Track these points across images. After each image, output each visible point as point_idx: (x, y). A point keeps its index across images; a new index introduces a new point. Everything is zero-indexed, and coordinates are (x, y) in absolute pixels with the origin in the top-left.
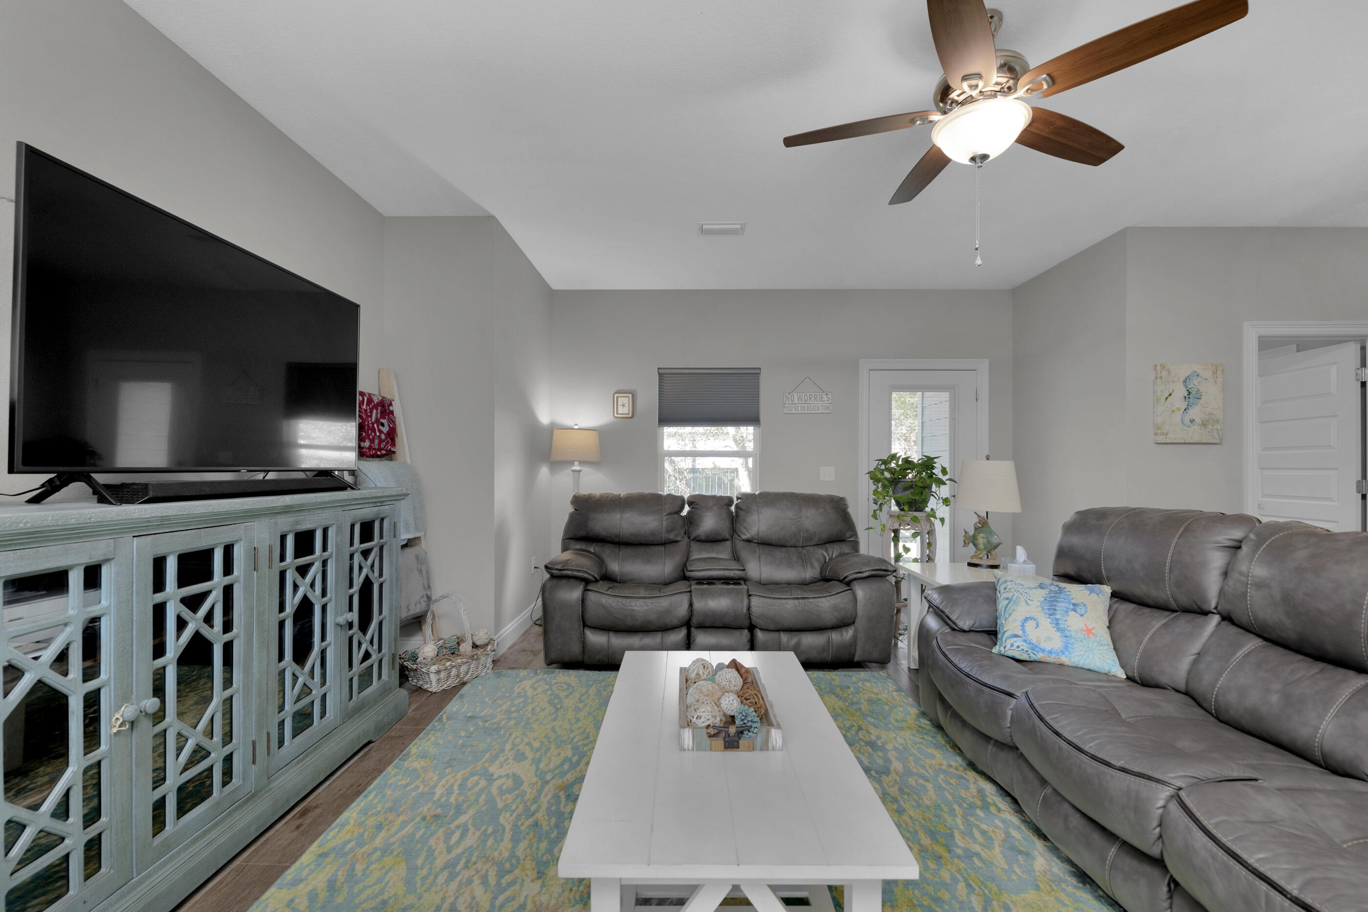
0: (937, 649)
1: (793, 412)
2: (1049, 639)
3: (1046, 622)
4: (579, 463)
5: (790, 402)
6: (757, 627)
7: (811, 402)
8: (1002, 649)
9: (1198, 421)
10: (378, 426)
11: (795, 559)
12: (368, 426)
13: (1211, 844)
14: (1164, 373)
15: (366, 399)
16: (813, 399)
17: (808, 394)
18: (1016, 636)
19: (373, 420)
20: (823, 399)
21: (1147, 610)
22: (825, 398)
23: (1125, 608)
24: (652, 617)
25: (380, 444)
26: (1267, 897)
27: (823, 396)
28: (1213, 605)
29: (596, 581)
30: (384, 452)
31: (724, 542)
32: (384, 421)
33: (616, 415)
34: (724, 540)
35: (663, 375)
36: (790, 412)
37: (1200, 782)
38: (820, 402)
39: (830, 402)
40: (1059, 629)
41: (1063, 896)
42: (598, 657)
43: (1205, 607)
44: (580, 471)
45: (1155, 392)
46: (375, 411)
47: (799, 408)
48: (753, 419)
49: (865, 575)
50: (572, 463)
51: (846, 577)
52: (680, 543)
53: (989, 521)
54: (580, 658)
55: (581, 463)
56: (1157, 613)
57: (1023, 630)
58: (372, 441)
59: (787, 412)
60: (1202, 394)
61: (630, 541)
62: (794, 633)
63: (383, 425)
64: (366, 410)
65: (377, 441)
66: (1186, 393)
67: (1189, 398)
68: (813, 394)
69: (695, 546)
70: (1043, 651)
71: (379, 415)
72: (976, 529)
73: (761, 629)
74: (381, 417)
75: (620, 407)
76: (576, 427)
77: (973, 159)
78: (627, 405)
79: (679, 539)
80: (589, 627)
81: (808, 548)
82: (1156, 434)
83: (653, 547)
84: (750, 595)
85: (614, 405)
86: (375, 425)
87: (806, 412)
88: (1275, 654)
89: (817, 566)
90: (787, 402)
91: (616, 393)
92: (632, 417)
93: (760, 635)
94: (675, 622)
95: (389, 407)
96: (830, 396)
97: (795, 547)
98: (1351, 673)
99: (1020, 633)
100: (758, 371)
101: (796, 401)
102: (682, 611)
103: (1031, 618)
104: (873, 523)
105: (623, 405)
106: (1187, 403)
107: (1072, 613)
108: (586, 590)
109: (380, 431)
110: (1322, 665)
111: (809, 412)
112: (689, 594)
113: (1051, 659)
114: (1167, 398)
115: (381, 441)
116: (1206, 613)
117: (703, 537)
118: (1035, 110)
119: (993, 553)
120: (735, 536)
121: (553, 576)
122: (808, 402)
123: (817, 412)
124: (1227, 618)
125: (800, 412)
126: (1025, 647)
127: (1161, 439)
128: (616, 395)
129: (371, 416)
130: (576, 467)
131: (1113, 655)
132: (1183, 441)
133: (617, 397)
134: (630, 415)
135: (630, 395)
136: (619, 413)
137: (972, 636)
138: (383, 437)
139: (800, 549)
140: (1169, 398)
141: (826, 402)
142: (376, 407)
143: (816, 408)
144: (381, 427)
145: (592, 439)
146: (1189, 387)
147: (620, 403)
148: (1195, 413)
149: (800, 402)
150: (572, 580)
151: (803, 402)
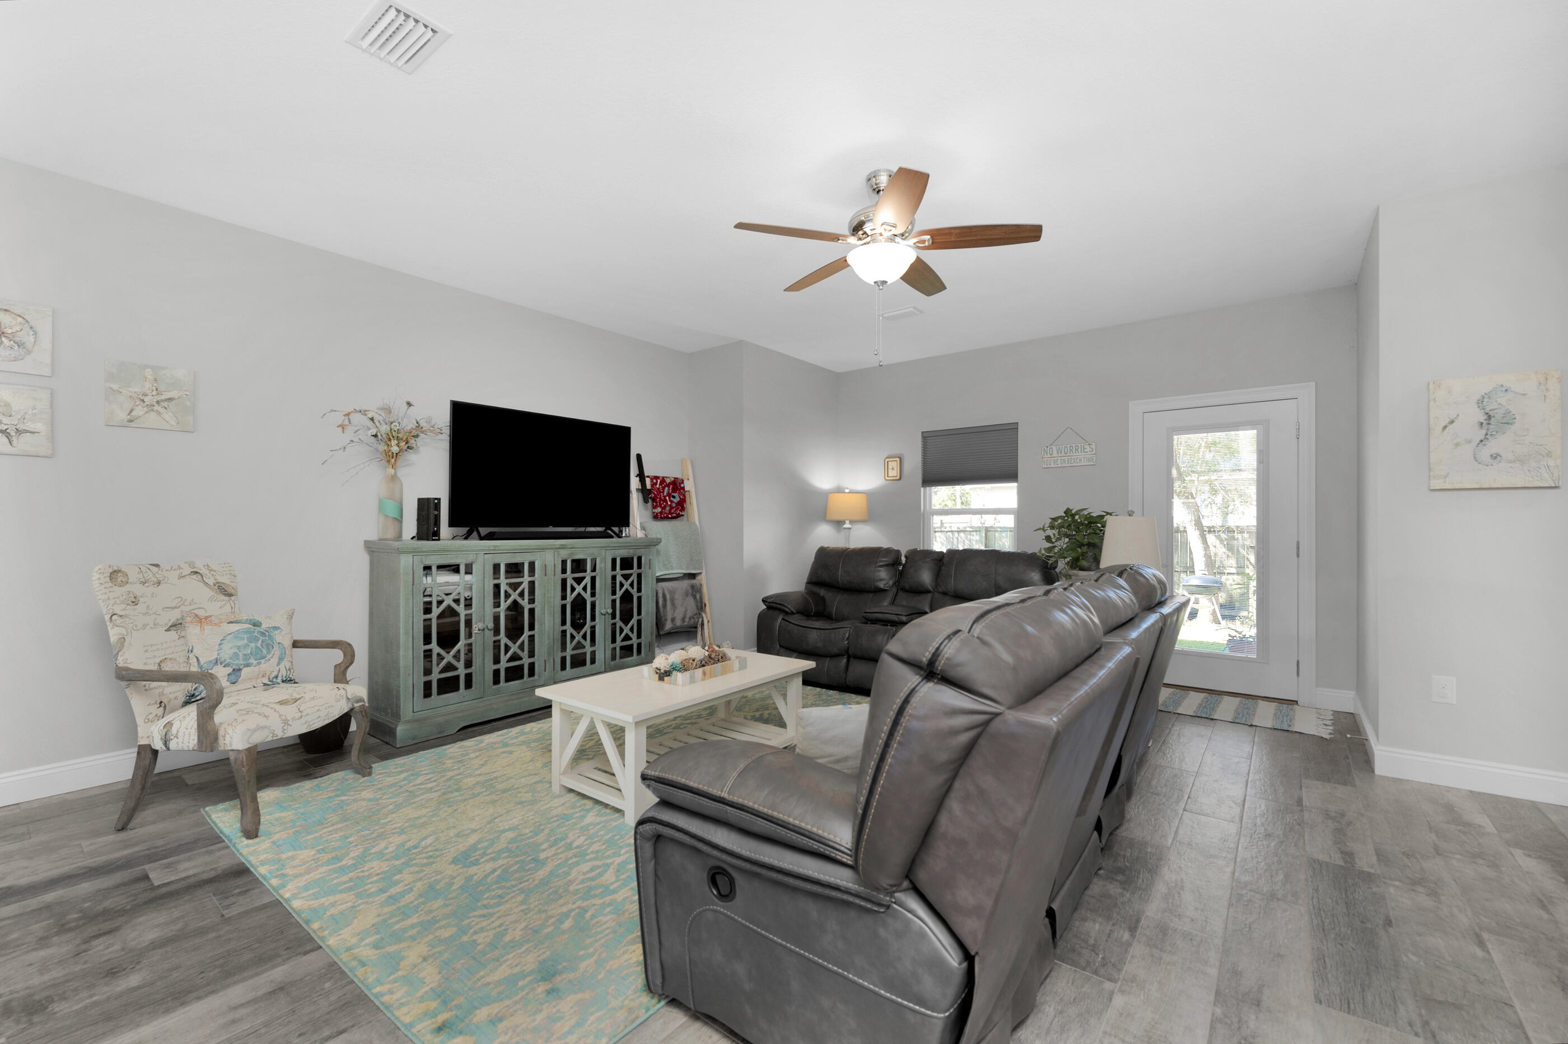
1: (1051, 466)
4: (850, 521)
5: (1049, 456)
7: (1072, 454)
9: (1507, 455)
10: (669, 499)
12: (660, 498)
14: (1440, 394)
15: (659, 481)
16: (1074, 450)
17: (1068, 446)
19: (665, 494)
20: (1086, 450)
22: (1088, 449)
25: (670, 510)
27: (1085, 447)
29: (793, 613)
30: (674, 515)
31: (926, 594)
32: (676, 495)
33: (886, 478)
34: (929, 592)
35: (926, 437)
36: (1049, 466)
38: (1083, 453)
39: (1094, 452)
44: (850, 529)
45: (1429, 419)
46: (667, 488)
47: (1059, 461)
48: (1009, 475)
50: (842, 522)
52: (888, 593)
55: (852, 522)
58: (664, 508)
59: (1046, 466)
60: (1516, 416)
61: (848, 587)
63: (674, 497)
64: (659, 489)
65: (668, 508)
66: (1482, 418)
67: (1489, 424)
68: (1074, 446)
69: (901, 595)
71: (670, 491)
74: (672, 492)
75: (890, 471)
76: (847, 490)
77: (877, 283)
78: (895, 468)
79: (887, 588)
80: (783, 647)
83: (865, 594)
85: (885, 469)
86: (667, 498)
87: (1067, 465)
90: (1046, 456)
91: (887, 458)
92: (900, 479)
94: (835, 650)
95: (680, 484)
96: (1093, 446)
100: (1016, 427)
101: (1055, 454)
105: (893, 469)
106: (1484, 432)
108: (783, 619)
109: (671, 501)
111: (1070, 465)
114: (1445, 427)
115: (671, 507)
117: (907, 588)
120: (936, 589)
121: (769, 608)
122: (1068, 454)
123: (1078, 464)
125: (1060, 465)
127: (1437, 484)
128: (887, 460)
129: (663, 492)
130: (846, 526)
132: (1478, 486)
133: (888, 462)
134: (898, 477)
135: (898, 459)
136: (890, 475)
138: (674, 505)
140: (1451, 427)
141: (1089, 453)
142: (668, 485)
143: (1078, 460)
144: (672, 499)
145: (862, 500)
146: (1488, 409)
147: (890, 467)
148: (1502, 444)
149: (1060, 455)
150: (776, 611)
151: (1063, 454)
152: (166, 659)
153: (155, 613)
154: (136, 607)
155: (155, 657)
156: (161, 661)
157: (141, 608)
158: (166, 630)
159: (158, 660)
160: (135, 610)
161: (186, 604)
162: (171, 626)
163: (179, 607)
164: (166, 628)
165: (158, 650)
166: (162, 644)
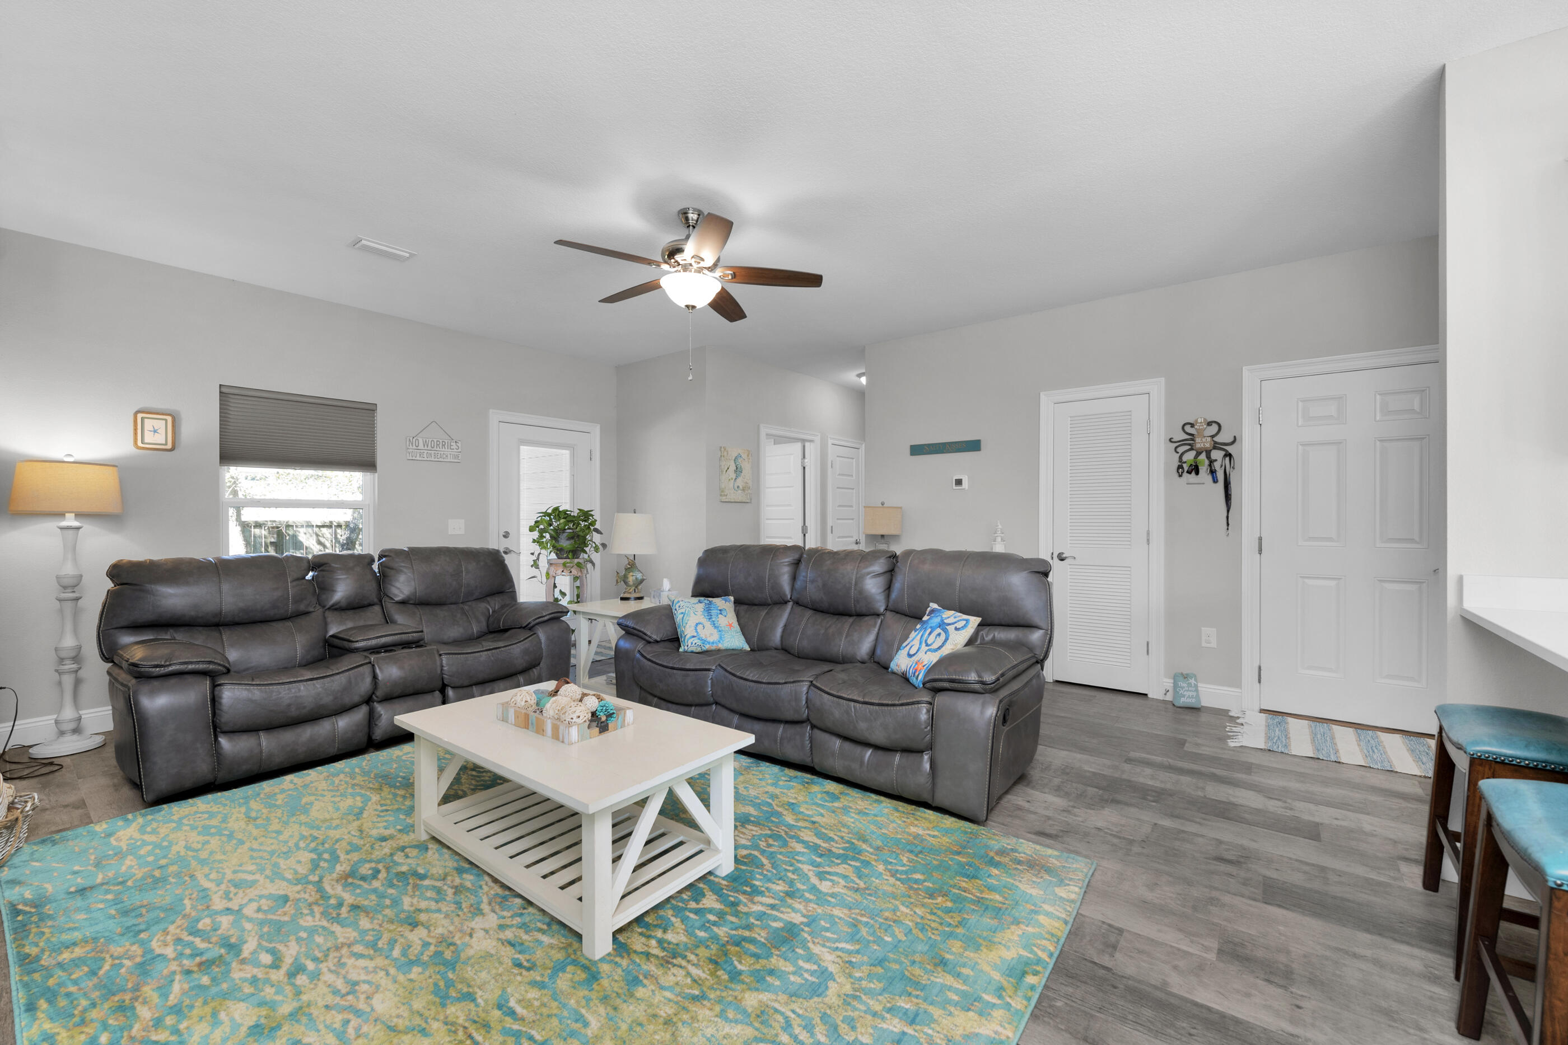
0: (642, 659)
1: (417, 458)
2: (711, 634)
3: (708, 624)
4: (76, 515)
5: (414, 447)
6: (448, 686)
7: (438, 449)
8: (686, 648)
9: (741, 487)
11: (459, 615)
13: (831, 698)
14: (725, 453)
16: (440, 445)
17: (435, 440)
18: (694, 637)
20: (452, 447)
21: (755, 607)
22: (454, 446)
23: (744, 607)
24: (327, 700)
26: (854, 707)
27: (452, 444)
28: (789, 597)
29: (228, 672)
31: (370, 608)
33: (140, 444)
34: (370, 605)
35: (228, 397)
36: (413, 458)
37: (817, 676)
38: (449, 450)
39: (460, 450)
40: (716, 627)
41: (754, 772)
42: (244, 767)
43: (786, 599)
44: (78, 528)
45: (720, 466)
47: (425, 454)
48: (367, 464)
49: (546, 618)
50: (61, 515)
51: (529, 623)
52: (313, 615)
53: (636, 561)
54: (210, 777)
55: (79, 515)
56: (761, 608)
57: (697, 632)
59: (410, 458)
60: (743, 469)
61: (237, 619)
62: (487, 684)
66: (735, 468)
67: (737, 471)
68: (440, 441)
69: (330, 616)
70: (709, 643)
72: (626, 569)
73: (452, 687)
75: (146, 433)
76: (71, 459)
77: (687, 306)
78: (162, 431)
79: (311, 609)
80: (224, 732)
81: (470, 603)
82: (721, 495)
83: (274, 624)
84: (440, 655)
85: (136, 430)
87: (433, 459)
88: (819, 616)
89: (483, 620)
90: (410, 447)
91: (136, 413)
92: (173, 449)
93: (450, 692)
94: (356, 699)
96: (459, 445)
97: (454, 604)
98: (847, 617)
99: (695, 634)
100: (373, 408)
101: (421, 446)
102: (365, 685)
103: (700, 623)
104: (534, 571)
105: (155, 431)
106: (736, 475)
107: (720, 616)
108: (214, 686)
110: (837, 616)
111: (436, 460)
112: (369, 665)
113: (714, 647)
114: (726, 471)
116: (786, 602)
117: (344, 604)
118: (723, 288)
119: (640, 587)
120: (385, 599)
122: (435, 449)
123: (445, 461)
124: (797, 603)
125: (426, 459)
126: (699, 643)
127: (724, 499)
128: (140, 416)
130: (70, 521)
131: (742, 638)
132: (734, 501)
133: (143, 419)
134: (169, 446)
135: (169, 419)
136: (146, 441)
137: (662, 644)
139: (461, 605)
140: (728, 471)
141: (455, 450)
143: (444, 456)
145: (109, 479)
146: (737, 464)
147: (148, 427)
148: (740, 482)
149: (426, 448)
150: (186, 676)
151: (429, 448)
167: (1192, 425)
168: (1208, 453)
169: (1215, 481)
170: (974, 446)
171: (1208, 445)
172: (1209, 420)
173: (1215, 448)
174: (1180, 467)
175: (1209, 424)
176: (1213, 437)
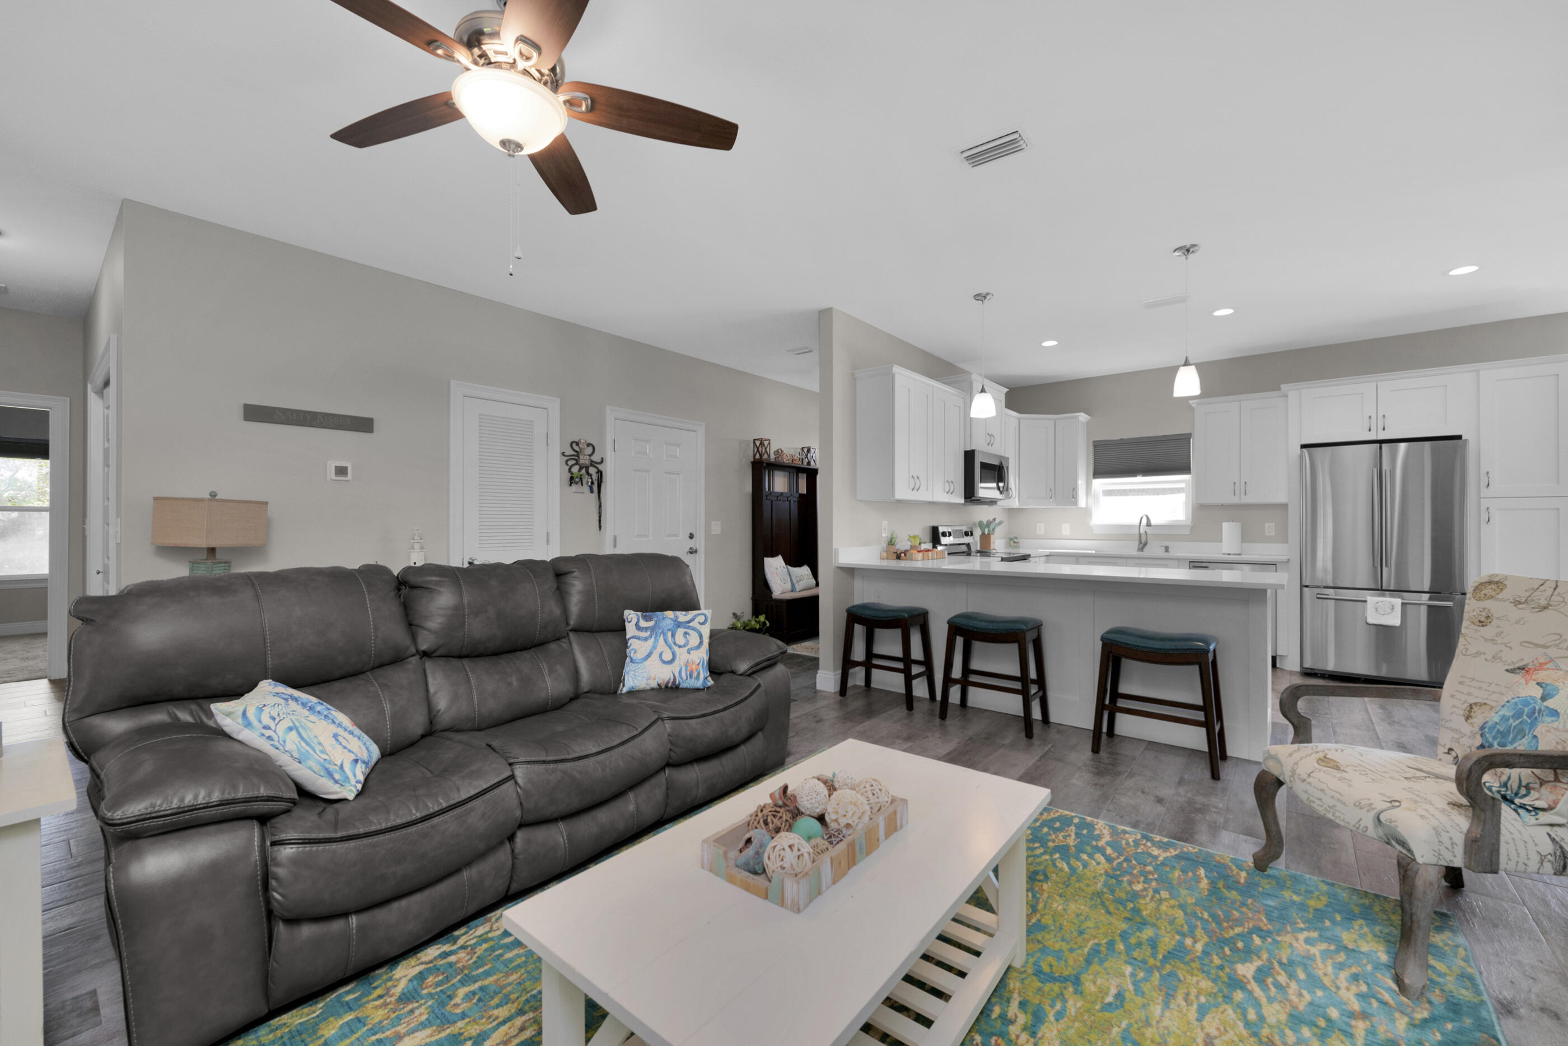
152: (1485, 704)
153: (1505, 645)
154: (1481, 628)
155: (1470, 694)
156: (1476, 704)
157: (1488, 631)
158: (1507, 670)
159: (1472, 701)
160: (1476, 631)
161: (1561, 646)
162: (1519, 668)
163: (1548, 647)
164: (1509, 668)
165: (1480, 688)
166: (1490, 684)
167: (577, 444)
168: (587, 468)
169: (592, 491)
170: (364, 425)
171: (587, 462)
172: (588, 442)
173: (592, 465)
174: (572, 478)
175: (588, 445)
176: (590, 455)
